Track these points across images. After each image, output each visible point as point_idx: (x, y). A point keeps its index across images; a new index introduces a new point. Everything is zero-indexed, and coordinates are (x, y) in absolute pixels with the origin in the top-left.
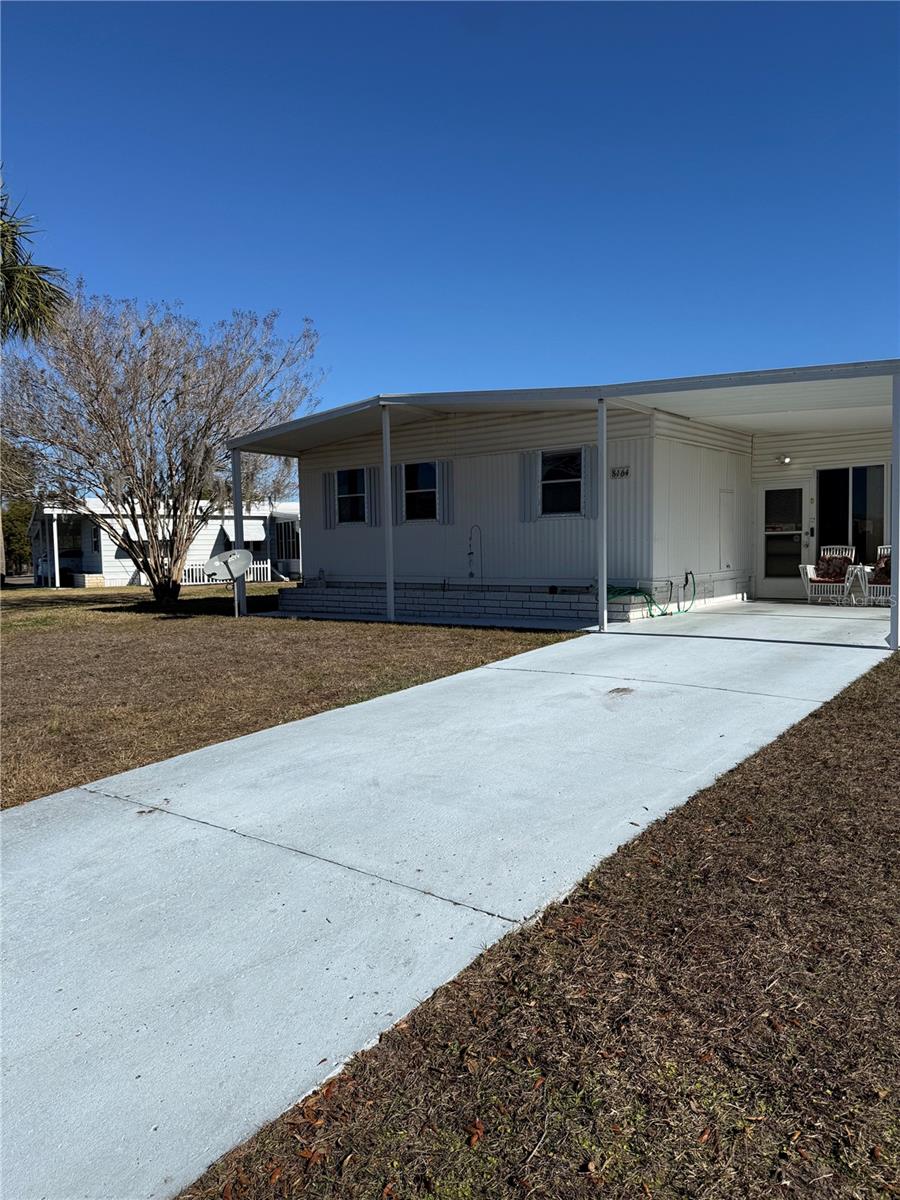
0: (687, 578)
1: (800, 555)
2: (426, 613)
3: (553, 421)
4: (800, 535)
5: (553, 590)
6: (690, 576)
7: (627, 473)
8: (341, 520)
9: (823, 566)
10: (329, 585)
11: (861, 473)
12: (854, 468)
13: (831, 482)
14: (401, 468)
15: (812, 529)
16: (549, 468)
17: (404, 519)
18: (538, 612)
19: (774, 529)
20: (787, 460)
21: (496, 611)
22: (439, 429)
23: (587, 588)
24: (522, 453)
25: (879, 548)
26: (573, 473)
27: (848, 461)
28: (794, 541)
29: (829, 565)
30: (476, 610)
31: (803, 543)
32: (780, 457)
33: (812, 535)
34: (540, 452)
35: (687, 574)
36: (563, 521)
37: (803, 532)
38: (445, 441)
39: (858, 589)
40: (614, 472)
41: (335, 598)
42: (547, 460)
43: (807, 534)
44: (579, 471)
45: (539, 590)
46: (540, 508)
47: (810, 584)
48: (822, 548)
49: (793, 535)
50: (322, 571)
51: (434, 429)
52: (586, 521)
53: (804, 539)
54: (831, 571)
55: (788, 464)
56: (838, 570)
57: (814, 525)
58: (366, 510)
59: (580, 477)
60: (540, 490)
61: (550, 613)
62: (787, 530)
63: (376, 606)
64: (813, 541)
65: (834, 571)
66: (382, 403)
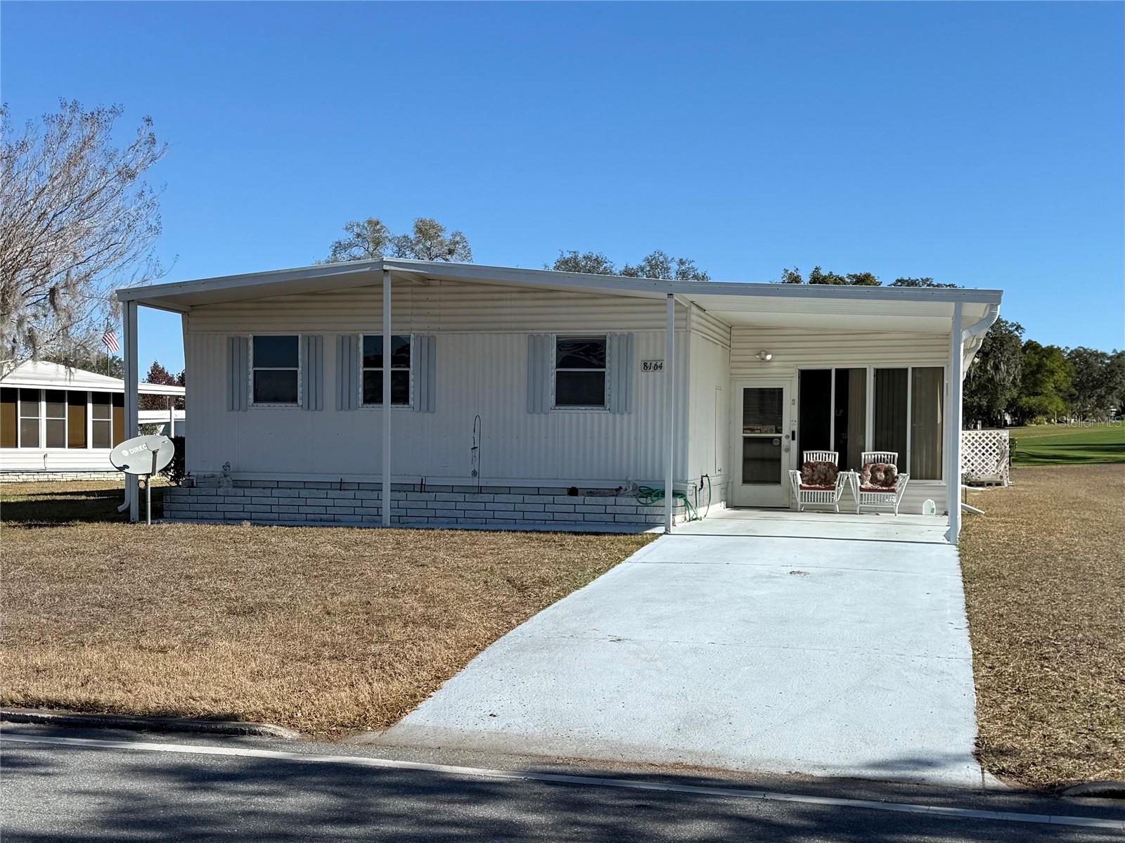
0: (702, 482)
1: (779, 460)
2: (409, 519)
3: (572, 302)
4: (780, 438)
5: (573, 492)
6: (705, 479)
7: (661, 367)
8: (256, 399)
9: (807, 471)
10: (237, 484)
11: (843, 374)
12: (836, 369)
13: (812, 382)
14: (358, 339)
15: (793, 433)
16: (564, 354)
17: (361, 402)
18: (566, 516)
19: (752, 430)
20: (769, 357)
21: (507, 515)
22: (415, 297)
23: (617, 490)
24: (531, 335)
25: (863, 454)
26: (595, 361)
27: (832, 362)
28: (773, 445)
29: (813, 471)
30: (481, 514)
31: (783, 448)
32: (762, 352)
33: (793, 439)
34: (555, 336)
35: (702, 477)
36: (582, 417)
37: (783, 435)
38: (427, 311)
39: (850, 497)
40: (645, 364)
41: (264, 501)
42: (561, 345)
43: (787, 437)
44: (603, 360)
45: (553, 492)
46: (553, 398)
47: (800, 491)
48: (805, 453)
49: (773, 438)
50: (227, 466)
51: (409, 297)
52: (611, 416)
53: (785, 442)
54: (815, 478)
55: (769, 361)
56: (823, 477)
57: (796, 428)
58: (300, 389)
59: (604, 367)
60: (554, 378)
61: (580, 517)
62: (766, 432)
63: (330, 510)
64: (794, 445)
65: (819, 477)
66: (386, 267)
